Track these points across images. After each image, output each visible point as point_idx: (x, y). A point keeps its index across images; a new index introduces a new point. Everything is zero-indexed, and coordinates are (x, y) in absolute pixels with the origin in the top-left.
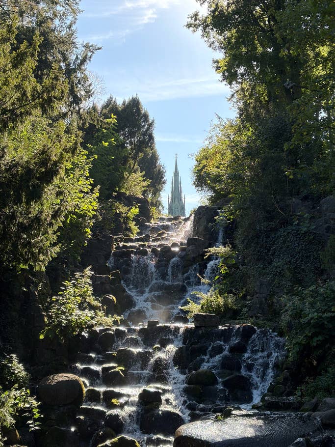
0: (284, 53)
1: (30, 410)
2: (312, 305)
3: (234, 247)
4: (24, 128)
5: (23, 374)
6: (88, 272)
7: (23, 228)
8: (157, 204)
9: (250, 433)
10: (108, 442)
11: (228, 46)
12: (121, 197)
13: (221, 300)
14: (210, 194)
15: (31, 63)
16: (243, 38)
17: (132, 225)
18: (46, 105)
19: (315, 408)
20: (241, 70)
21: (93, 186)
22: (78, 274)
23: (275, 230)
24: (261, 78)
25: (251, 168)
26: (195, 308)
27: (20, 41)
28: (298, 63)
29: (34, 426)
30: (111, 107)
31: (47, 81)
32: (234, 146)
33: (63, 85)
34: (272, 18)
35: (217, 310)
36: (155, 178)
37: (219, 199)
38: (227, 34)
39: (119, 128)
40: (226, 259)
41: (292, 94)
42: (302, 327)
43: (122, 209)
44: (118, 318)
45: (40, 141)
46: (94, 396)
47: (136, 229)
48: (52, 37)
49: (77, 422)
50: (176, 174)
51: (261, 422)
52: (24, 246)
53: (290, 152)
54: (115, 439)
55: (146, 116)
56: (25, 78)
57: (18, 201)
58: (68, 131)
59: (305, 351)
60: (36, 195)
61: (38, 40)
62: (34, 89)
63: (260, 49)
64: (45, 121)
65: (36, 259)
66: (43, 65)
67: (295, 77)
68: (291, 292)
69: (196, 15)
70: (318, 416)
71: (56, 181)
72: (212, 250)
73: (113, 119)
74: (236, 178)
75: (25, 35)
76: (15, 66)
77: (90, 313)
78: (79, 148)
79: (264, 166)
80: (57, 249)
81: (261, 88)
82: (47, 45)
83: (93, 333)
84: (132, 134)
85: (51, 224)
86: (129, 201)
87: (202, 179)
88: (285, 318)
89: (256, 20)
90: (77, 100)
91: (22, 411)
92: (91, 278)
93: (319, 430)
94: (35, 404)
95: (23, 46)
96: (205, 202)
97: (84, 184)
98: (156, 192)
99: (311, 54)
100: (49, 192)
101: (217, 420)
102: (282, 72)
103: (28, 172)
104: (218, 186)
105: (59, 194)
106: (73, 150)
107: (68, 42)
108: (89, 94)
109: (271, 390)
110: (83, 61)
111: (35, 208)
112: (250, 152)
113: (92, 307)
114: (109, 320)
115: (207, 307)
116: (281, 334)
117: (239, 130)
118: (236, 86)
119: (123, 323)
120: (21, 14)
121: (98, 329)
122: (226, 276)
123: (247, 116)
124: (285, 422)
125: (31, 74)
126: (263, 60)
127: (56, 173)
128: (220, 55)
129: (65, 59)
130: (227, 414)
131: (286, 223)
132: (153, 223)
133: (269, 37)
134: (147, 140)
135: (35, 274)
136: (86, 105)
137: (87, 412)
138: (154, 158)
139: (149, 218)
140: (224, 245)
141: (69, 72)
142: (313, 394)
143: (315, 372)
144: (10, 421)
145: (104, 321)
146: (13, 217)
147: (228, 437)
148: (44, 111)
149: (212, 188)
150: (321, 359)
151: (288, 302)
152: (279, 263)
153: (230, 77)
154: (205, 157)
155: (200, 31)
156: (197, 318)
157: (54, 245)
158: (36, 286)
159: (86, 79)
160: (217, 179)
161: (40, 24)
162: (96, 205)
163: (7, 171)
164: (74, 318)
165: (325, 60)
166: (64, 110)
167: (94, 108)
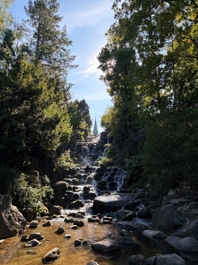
0: (127, 87)
1: (50, 192)
2: (135, 161)
3: (112, 144)
4: (51, 108)
5: (49, 181)
6: (69, 151)
7: (49, 137)
8: (90, 131)
9: (116, 199)
10: (74, 202)
11: (111, 85)
12: (79, 129)
13: (108, 160)
14: (106, 128)
15: (53, 89)
16: (116, 83)
17: (82, 137)
18: (57, 101)
19: (135, 192)
20: (115, 92)
21: (71, 125)
22: (66, 152)
23: (124, 139)
24: (121, 95)
25: (118, 121)
26: (100, 162)
27: (50, 82)
28: (132, 90)
29: (52, 197)
30: (77, 102)
31: (58, 94)
32: (113, 114)
33: (62, 95)
34: (124, 77)
35: (107, 163)
36: (89, 123)
37: (108, 130)
38: (111, 81)
39: (79, 108)
40: (110, 148)
41: (130, 99)
42: (132, 168)
43: (79, 132)
44: (77, 165)
45: (55, 112)
46: (70, 188)
47: (83, 138)
48: (59, 81)
49: (64, 196)
50: (96, 122)
51: (119, 196)
52: (50, 143)
53: (129, 117)
54: (76, 201)
55: (87, 105)
56: (51, 93)
57: (48, 129)
58: (64, 109)
59: (132, 175)
60: (54, 128)
61: (55, 82)
62: (54, 96)
63: (121, 86)
64: (57, 106)
65: (53, 147)
66: (57, 89)
67: (131, 94)
68: (129, 158)
69: (102, 76)
70: (136, 195)
71: (60, 123)
72: (106, 145)
73: (77, 106)
74: (113, 124)
75: (51, 80)
76: (48, 89)
77: (69, 163)
78: (67, 114)
79: (121, 120)
80: (60, 144)
81: (121, 98)
82: (58, 83)
83: (70, 169)
84: (83, 110)
85: (58, 136)
86: (82, 130)
87: (103, 124)
88: (127, 165)
89: (119, 78)
90: (66, 100)
91: (48, 192)
92: (70, 153)
93: (136, 199)
94: (52, 190)
95: (51, 84)
96: (104, 131)
97: (68, 125)
98: (90, 127)
99: (135, 88)
100: (58, 127)
101: (106, 196)
102: (127, 93)
103: (51, 120)
104: (108, 126)
105: (61, 127)
106: (65, 115)
107: (64, 83)
108: (70, 98)
109: (122, 187)
110: (69, 88)
111: (53, 131)
112: (117, 116)
113: (70, 162)
114: (75, 165)
115: (104, 162)
116: (125, 170)
117: (114, 110)
118: (113, 97)
119: (79, 166)
120: (50, 74)
121: (71, 168)
122: (110, 153)
123: (116, 105)
124: (126, 196)
125: (53, 92)
126: (121, 89)
127: (60, 121)
128: (109, 88)
129: (63, 88)
130: (109, 194)
131: (128, 137)
132: (88, 137)
133: (123, 83)
134: (87, 112)
135: (52, 152)
136: (69, 101)
137: (68, 193)
138: (89, 117)
139: (87, 135)
140: (109, 143)
141: (64, 91)
142: (135, 188)
143: (135, 182)
144: (44, 195)
145: (73, 166)
146: (47, 134)
147: (109, 201)
148: (57, 103)
149: (106, 127)
150: (137, 178)
151: (127, 161)
152: (125, 149)
153: (112, 94)
154: (104, 117)
155: (103, 80)
156: (101, 165)
157: (59, 143)
158: (53, 155)
159: (69, 94)
160: (108, 124)
161: (56, 77)
162: (72, 131)
163: (45, 120)
164: (64, 165)
165: (139, 90)
166: (63, 103)
167: (72, 102)
